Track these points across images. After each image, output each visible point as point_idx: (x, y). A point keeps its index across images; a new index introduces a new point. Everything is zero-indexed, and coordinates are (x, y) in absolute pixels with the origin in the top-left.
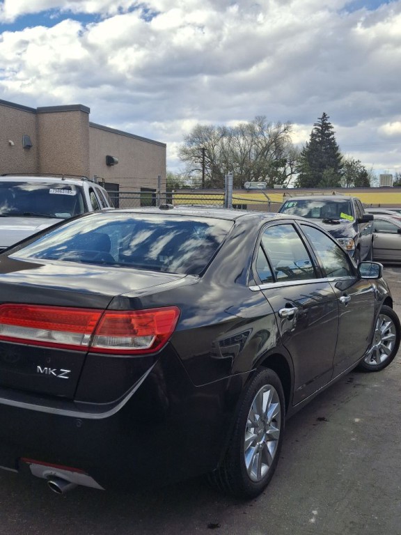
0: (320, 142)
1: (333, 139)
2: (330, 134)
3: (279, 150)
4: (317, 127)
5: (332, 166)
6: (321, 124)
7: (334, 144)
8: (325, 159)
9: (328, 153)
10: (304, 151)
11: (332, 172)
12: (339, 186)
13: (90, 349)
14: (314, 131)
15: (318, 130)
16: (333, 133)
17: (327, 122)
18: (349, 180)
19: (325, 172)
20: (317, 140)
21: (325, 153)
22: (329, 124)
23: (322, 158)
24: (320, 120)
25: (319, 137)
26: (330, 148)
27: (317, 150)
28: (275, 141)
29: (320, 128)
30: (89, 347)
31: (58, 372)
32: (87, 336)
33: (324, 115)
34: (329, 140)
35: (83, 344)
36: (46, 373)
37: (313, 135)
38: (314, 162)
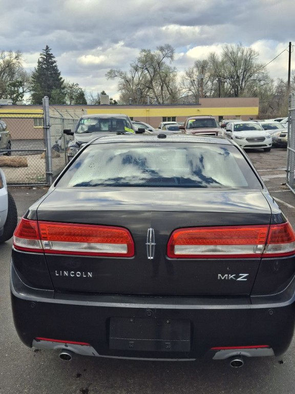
0: (46, 69)
1: (56, 66)
2: (53, 63)
3: (12, 73)
4: (42, 56)
5: (57, 87)
6: (45, 54)
7: (57, 70)
8: (51, 82)
9: (53, 77)
10: (34, 75)
11: (58, 92)
12: (64, 103)
13: (262, 255)
14: (41, 60)
15: (44, 58)
16: (55, 62)
17: (50, 53)
18: (71, 98)
19: (53, 92)
20: (44, 66)
21: (51, 77)
22: (52, 54)
23: (49, 81)
24: (45, 51)
25: (45, 64)
26: (54, 74)
27: (45, 74)
28: (8, 66)
29: (45, 57)
30: (262, 254)
31: (238, 277)
32: (260, 246)
33: (47, 47)
34: (53, 67)
35: (257, 252)
36: (227, 278)
37: (39, 62)
38: (43, 84)
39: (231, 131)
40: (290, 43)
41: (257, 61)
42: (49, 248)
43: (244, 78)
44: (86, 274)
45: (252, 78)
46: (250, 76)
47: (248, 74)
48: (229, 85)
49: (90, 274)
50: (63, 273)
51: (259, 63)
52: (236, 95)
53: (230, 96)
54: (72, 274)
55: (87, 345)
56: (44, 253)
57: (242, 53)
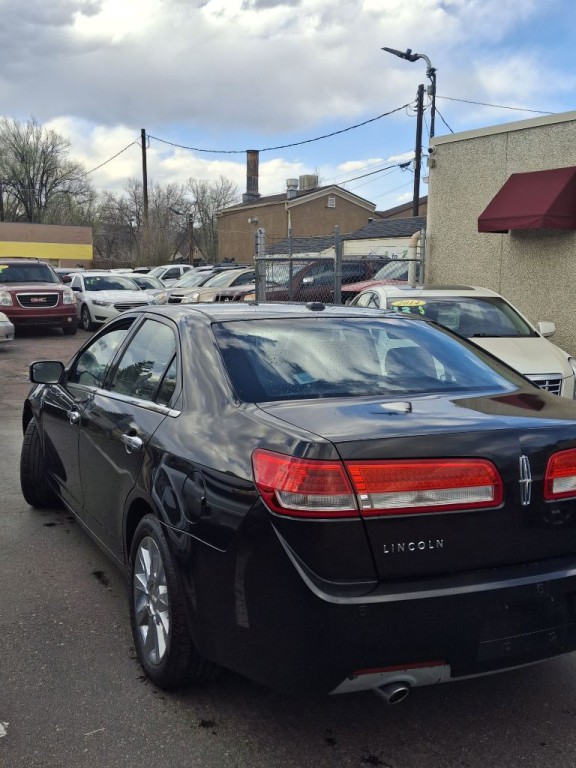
39: (81, 291)
40: (143, 131)
41: (69, 156)
42: (369, 507)
43: (43, 185)
44: (434, 544)
45: (60, 188)
46: (55, 184)
47: (51, 180)
48: (12, 198)
49: (440, 543)
50: (396, 546)
51: (72, 160)
52: (29, 218)
53: (17, 219)
54: (412, 546)
55: (440, 665)
56: (361, 517)
57: (38, 139)
